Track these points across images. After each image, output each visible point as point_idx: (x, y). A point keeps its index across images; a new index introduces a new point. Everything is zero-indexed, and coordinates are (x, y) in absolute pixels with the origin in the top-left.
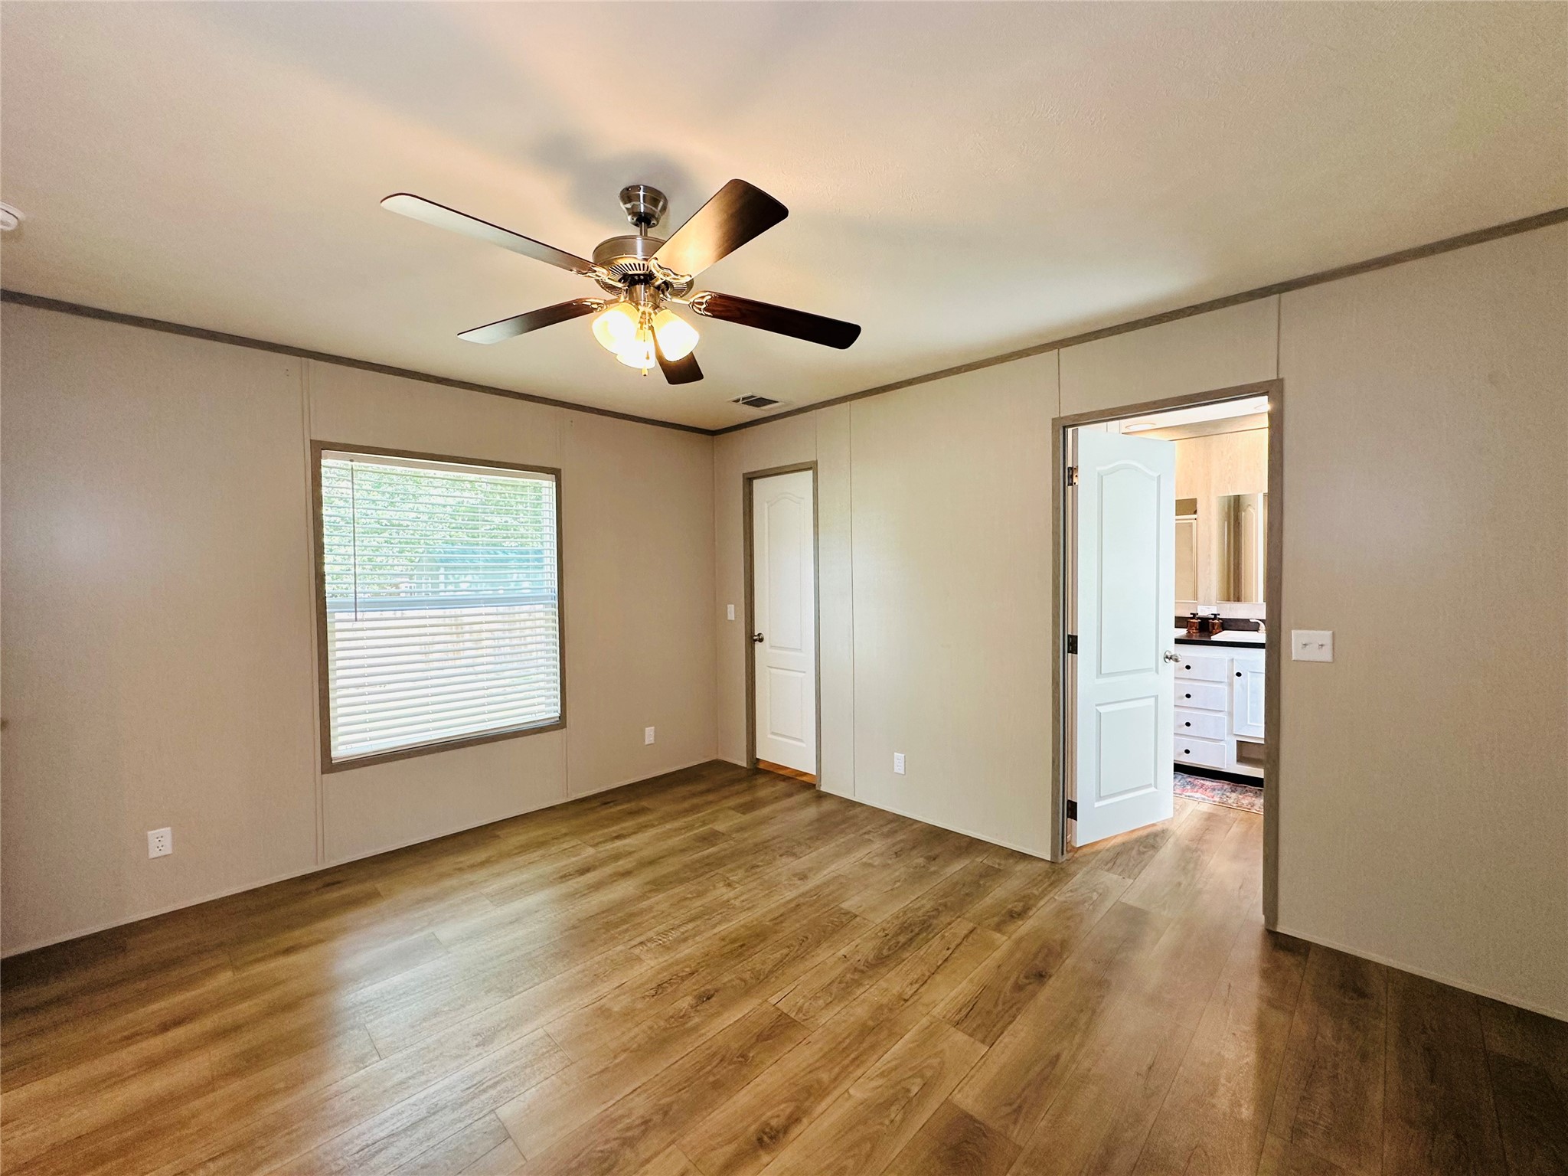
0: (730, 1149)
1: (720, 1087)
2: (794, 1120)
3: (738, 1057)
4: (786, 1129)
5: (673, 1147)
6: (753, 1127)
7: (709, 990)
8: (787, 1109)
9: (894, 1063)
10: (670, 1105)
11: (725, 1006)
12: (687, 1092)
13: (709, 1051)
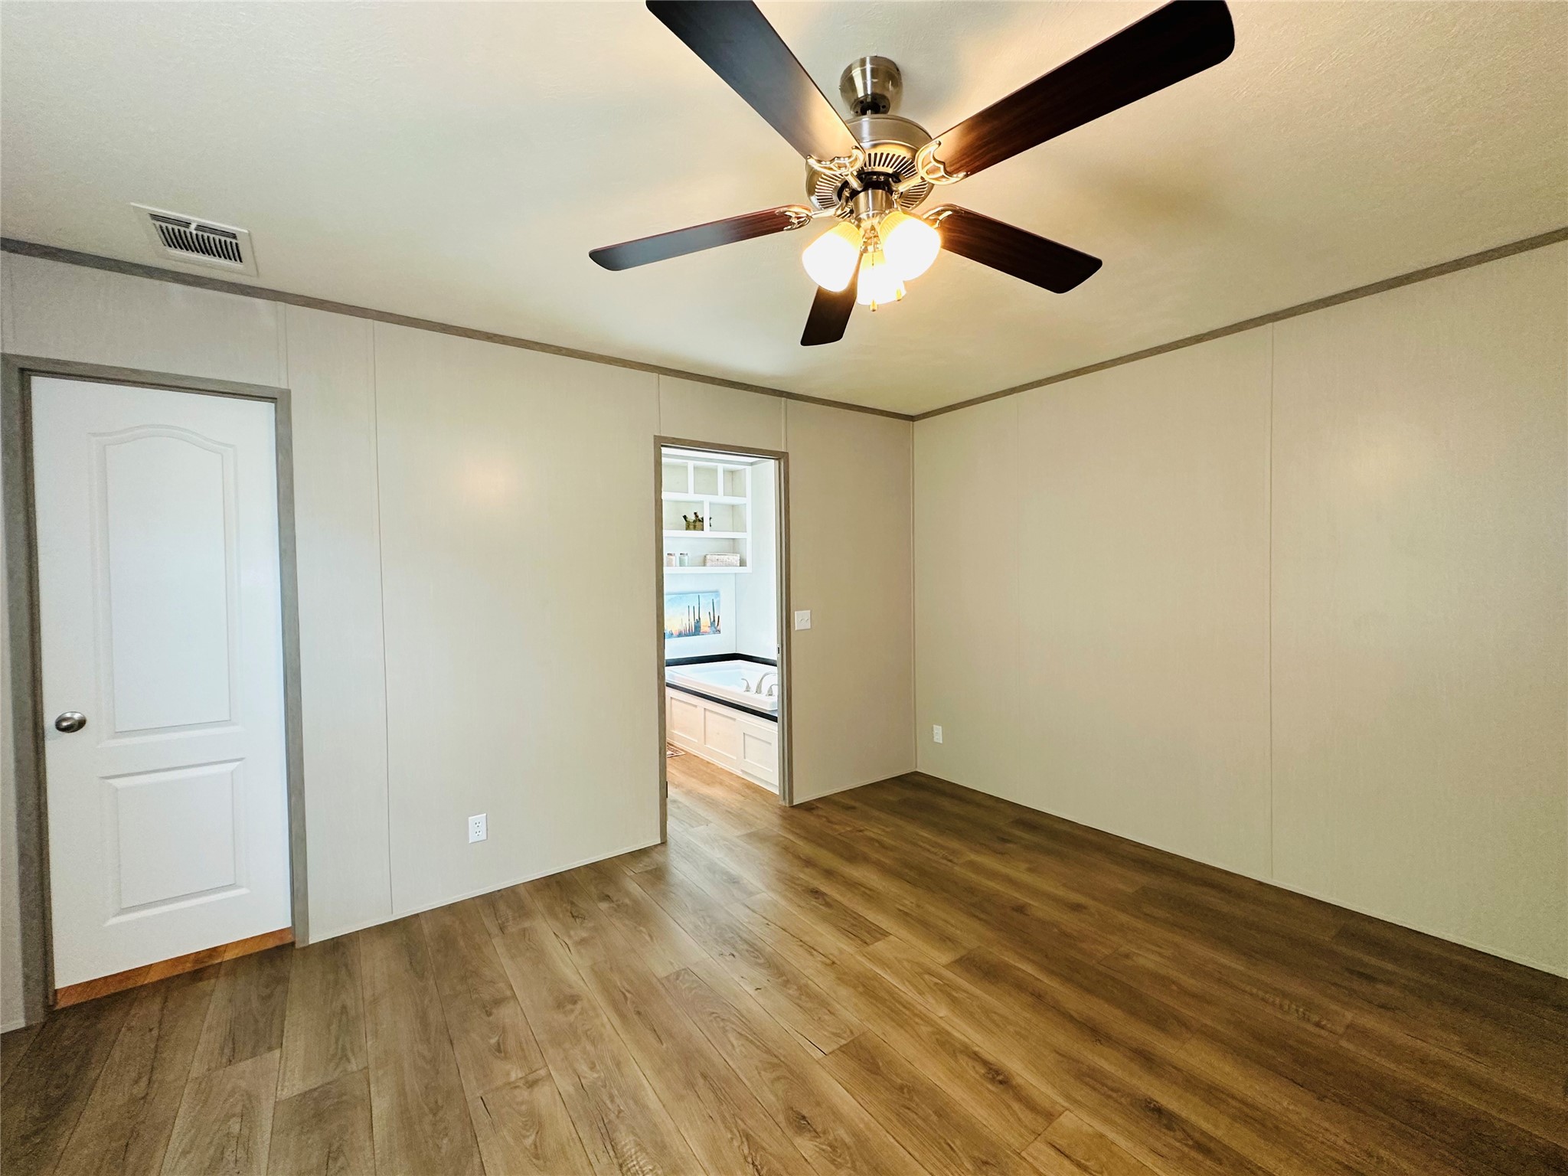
0: (1016, 1106)
1: (944, 1112)
2: (976, 1057)
3: (903, 1093)
4: (985, 1063)
5: (1024, 1154)
6: (990, 1087)
7: (787, 1119)
8: (963, 1060)
9: (907, 983)
10: (974, 1160)
11: (819, 1101)
12: (954, 1143)
13: (894, 1120)
